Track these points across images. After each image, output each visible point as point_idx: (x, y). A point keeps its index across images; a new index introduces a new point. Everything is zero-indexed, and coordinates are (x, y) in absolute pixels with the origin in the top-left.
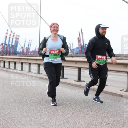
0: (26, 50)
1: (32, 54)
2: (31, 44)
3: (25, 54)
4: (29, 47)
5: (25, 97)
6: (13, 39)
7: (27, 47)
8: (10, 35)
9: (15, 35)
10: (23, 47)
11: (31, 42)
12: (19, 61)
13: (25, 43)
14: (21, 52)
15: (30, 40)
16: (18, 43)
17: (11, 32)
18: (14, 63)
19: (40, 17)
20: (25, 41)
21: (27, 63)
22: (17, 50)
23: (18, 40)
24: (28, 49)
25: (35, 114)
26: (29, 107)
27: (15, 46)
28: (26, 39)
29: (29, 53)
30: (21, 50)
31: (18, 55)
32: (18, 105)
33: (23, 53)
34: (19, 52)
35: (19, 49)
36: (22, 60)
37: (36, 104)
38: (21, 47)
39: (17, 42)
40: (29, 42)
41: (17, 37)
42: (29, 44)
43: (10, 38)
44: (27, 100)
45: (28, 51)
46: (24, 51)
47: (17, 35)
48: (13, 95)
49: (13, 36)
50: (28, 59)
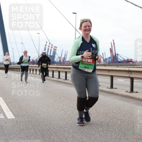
0: (63, 60)
1: (68, 64)
2: (67, 55)
3: (62, 64)
4: (66, 57)
5: (62, 103)
6: (51, 50)
7: (64, 57)
8: (49, 46)
9: (53, 46)
10: (60, 57)
11: (67, 53)
12: (56, 70)
13: (62, 54)
14: (58, 62)
15: (66, 51)
16: (56, 54)
17: (50, 44)
18: (52, 71)
19: (76, 30)
20: (62, 52)
21: (63, 72)
22: (55, 60)
23: (55, 51)
24: (64, 59)
25: (71, 119)
26: (66, 112)
27: (53, 56)
28: (63, 50)
29: (66, 63)
30: (59, 60)
31: (55, 64)
32: (56, 110)
33: (60, 63)
34: (57, 61)
35: (56, 59)
36: (59, 69)
37: (72, 109)
38: (58, 57)
39: (54, 53)
40: (65, 53)
41: (55, 48)
42: (65, 55)
43: (48, 49)
44: (64, 105)
45: (64, 61)
46: (61, 61)
47: (55, 47)
48: (51, 101)
49: (52, 47)
50: (64, 68)
